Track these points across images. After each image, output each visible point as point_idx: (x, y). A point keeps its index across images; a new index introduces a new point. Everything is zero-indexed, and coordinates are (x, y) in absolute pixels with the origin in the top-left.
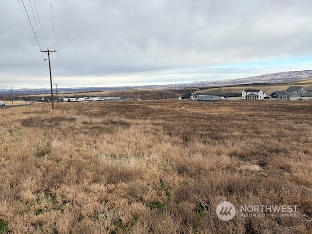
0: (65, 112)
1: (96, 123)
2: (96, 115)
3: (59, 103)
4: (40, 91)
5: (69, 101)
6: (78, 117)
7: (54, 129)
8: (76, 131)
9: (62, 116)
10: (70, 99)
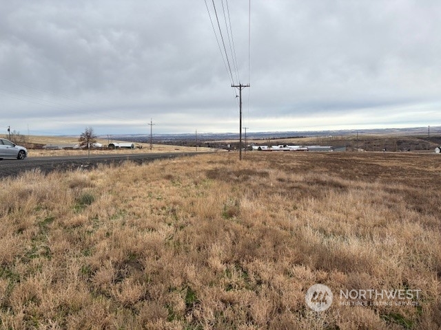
0: (255, 164)
1: (296, 182)
2: (295, 170)
3: (247, 152)
4: (226, 136)
5: (260, 149)
6: (272, 172)
7: (242, 184)
8: (269, 190)
9: (251, 168)
10: (261, 147)
